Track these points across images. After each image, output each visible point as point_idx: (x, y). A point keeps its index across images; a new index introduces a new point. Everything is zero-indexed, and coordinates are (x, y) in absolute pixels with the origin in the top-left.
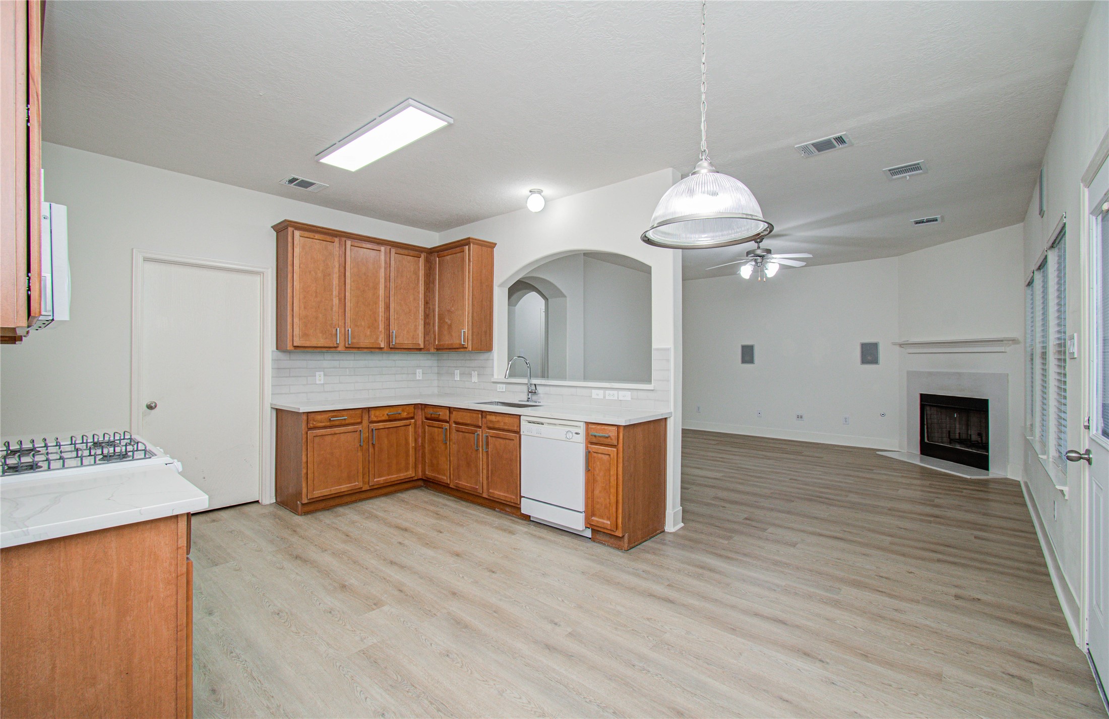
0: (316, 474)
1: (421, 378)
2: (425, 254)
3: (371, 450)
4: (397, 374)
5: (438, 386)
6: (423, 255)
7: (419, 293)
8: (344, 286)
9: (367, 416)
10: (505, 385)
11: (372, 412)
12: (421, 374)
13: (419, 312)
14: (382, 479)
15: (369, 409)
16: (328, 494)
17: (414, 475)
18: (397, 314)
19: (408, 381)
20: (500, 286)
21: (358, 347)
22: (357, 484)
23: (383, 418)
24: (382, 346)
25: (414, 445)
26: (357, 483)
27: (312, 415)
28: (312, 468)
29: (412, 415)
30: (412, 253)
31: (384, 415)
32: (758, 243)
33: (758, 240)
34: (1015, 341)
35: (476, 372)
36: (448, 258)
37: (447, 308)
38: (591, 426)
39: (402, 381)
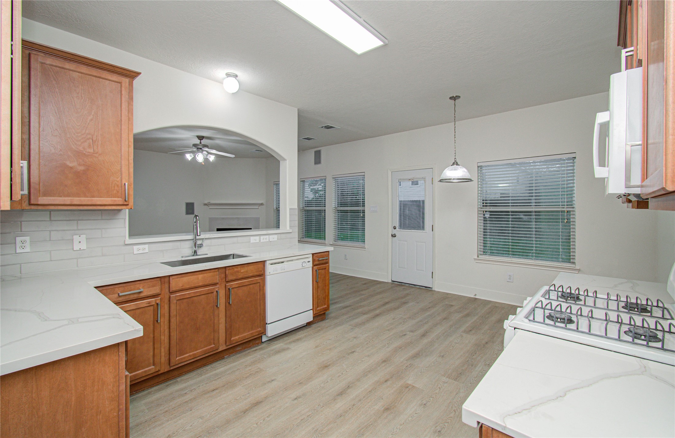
10: (147, 246)
32: (201, 140)
33: (201, 138)
34: (262, 204)
35: (83, 237)
36: (75, 75)
37: (73, 147)
38: (315, 255)
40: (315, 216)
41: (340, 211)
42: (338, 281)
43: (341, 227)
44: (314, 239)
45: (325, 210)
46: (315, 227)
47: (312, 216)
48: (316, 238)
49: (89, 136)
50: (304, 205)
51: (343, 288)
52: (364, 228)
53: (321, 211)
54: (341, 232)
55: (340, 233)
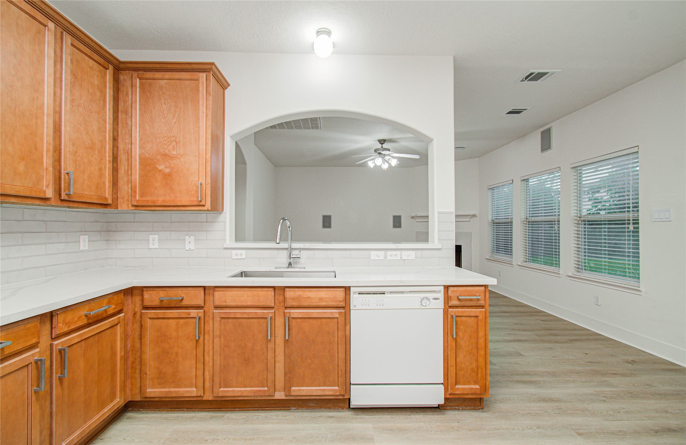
1: (87, 248)
4: (48, 243)
6: (111, 68)
9: (49, 328)
10: (244, 251)
11: (60, 318)
12: (87, 242)
13: (105, 150)
14: (76, 435)
17: (122, 401)
18: (72, 144)
19: (68, 253)
20: (233, 136)
23: (80, 324)
24: (49, 195)
25: (122, 354)
29: (120, 307)
31: (80, 317)
32: (382, 144)
33: (382, 142)
34: (474, 216)
35: (192, 237)
36: (163, 82)
37: (162, 151)
38: (451, 289)
39: (58, 253)
40: (545, 230)
41: (588, 221)
42: (571, 341)
43: (589, 249)
44: (542, 264)
45: (559, 221)
46: (545, 248)
47: (539, 230)
48: (546, 263)
49: (173, 139)
50: (528, 215)
51: (571, 357)
52: (638, 253)
53: (553, 223)
54: (588, 256)
55: (587, 258)
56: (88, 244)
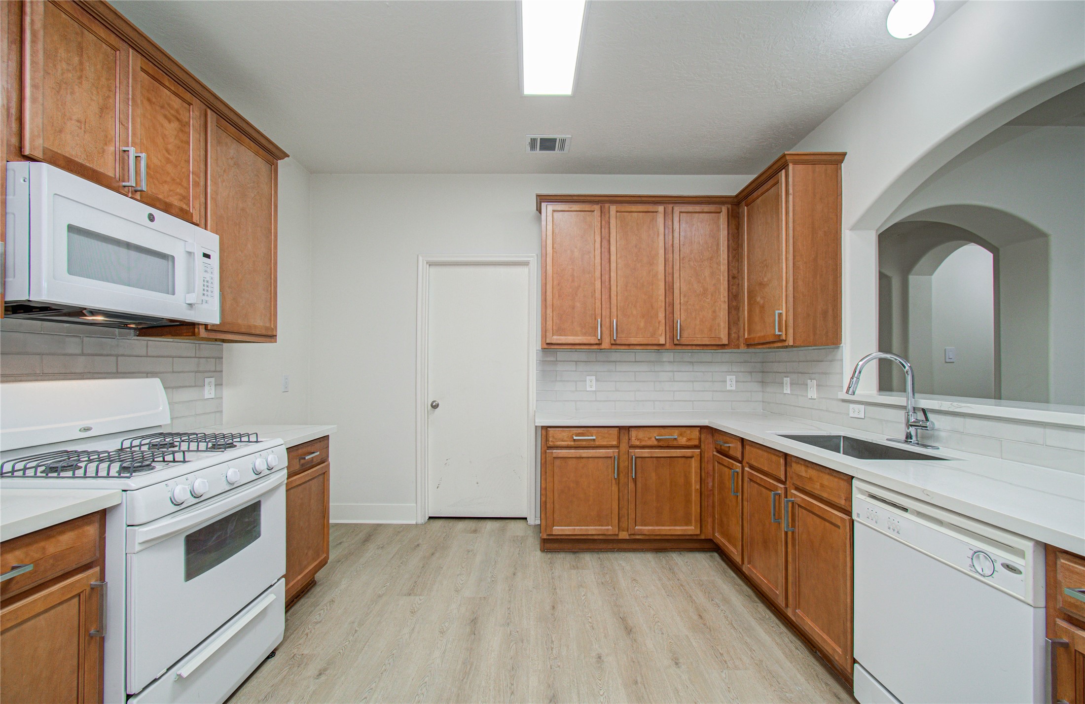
0: (557, 506)
1: (734, 388)
2: (730, 206)
3: (631, 485)
4: (695, 381)
5: (763, 402)
6: (724, 209)
7: (719, 264)
8: (608, 264)
9: (627, 438)
10: (863, 406)
11: (633, 433)
12: (734, 382)
13: (719, 292)
14: (647, 528)
15: (629, 428)
16: (570, 533)
17: (698, 532)
18: (685, 296)
19: (714, 391)
20: (853, 228)
21: (627, 343)
22: (609, 529)
23: (649, 443)
24: (662, 341)
25: (698, 487)
26: (610, 527)
27: (551, 430)
28: (552, 497)
29: (696, 443)
30: (706, 208)
31: (652, 438)
35: (814, 382)
37: (758, 280)
39: (704, 391)
49: (765, 263)
56: (736, 384)
